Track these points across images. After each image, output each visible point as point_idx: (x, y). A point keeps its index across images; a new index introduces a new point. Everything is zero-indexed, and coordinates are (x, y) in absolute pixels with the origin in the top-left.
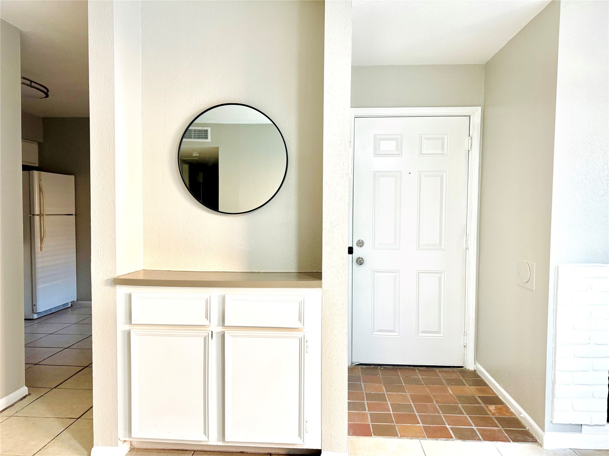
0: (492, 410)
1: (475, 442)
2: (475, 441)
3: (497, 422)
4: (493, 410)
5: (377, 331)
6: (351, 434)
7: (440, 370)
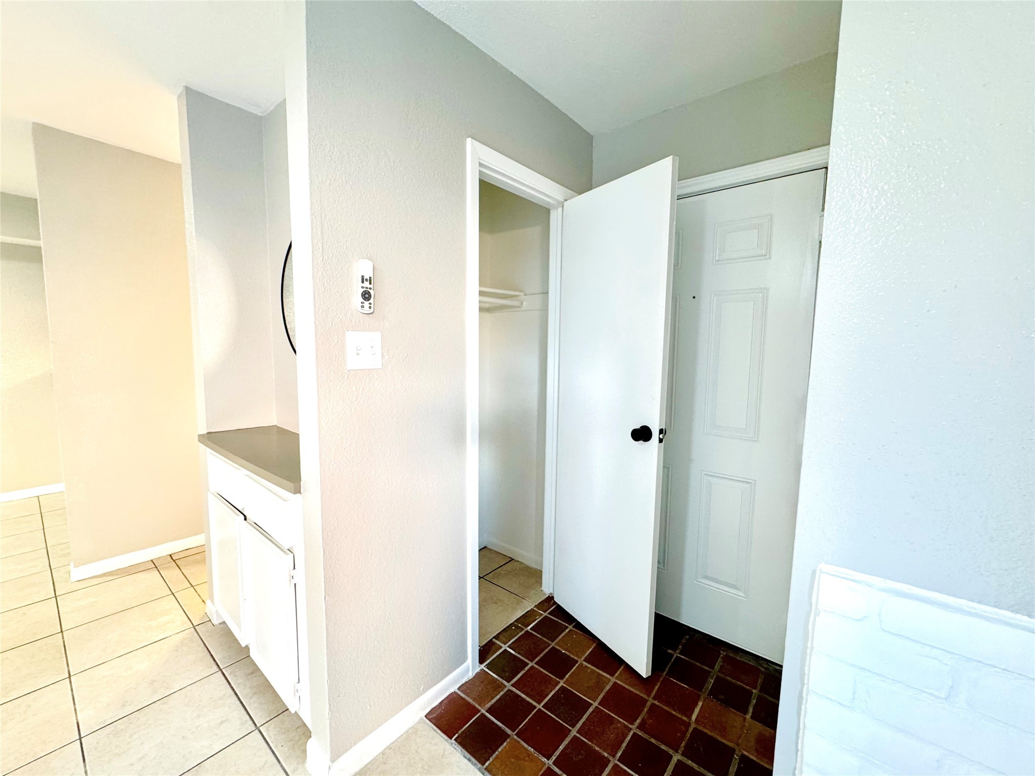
6: (430, 717)
7: (732, 655)
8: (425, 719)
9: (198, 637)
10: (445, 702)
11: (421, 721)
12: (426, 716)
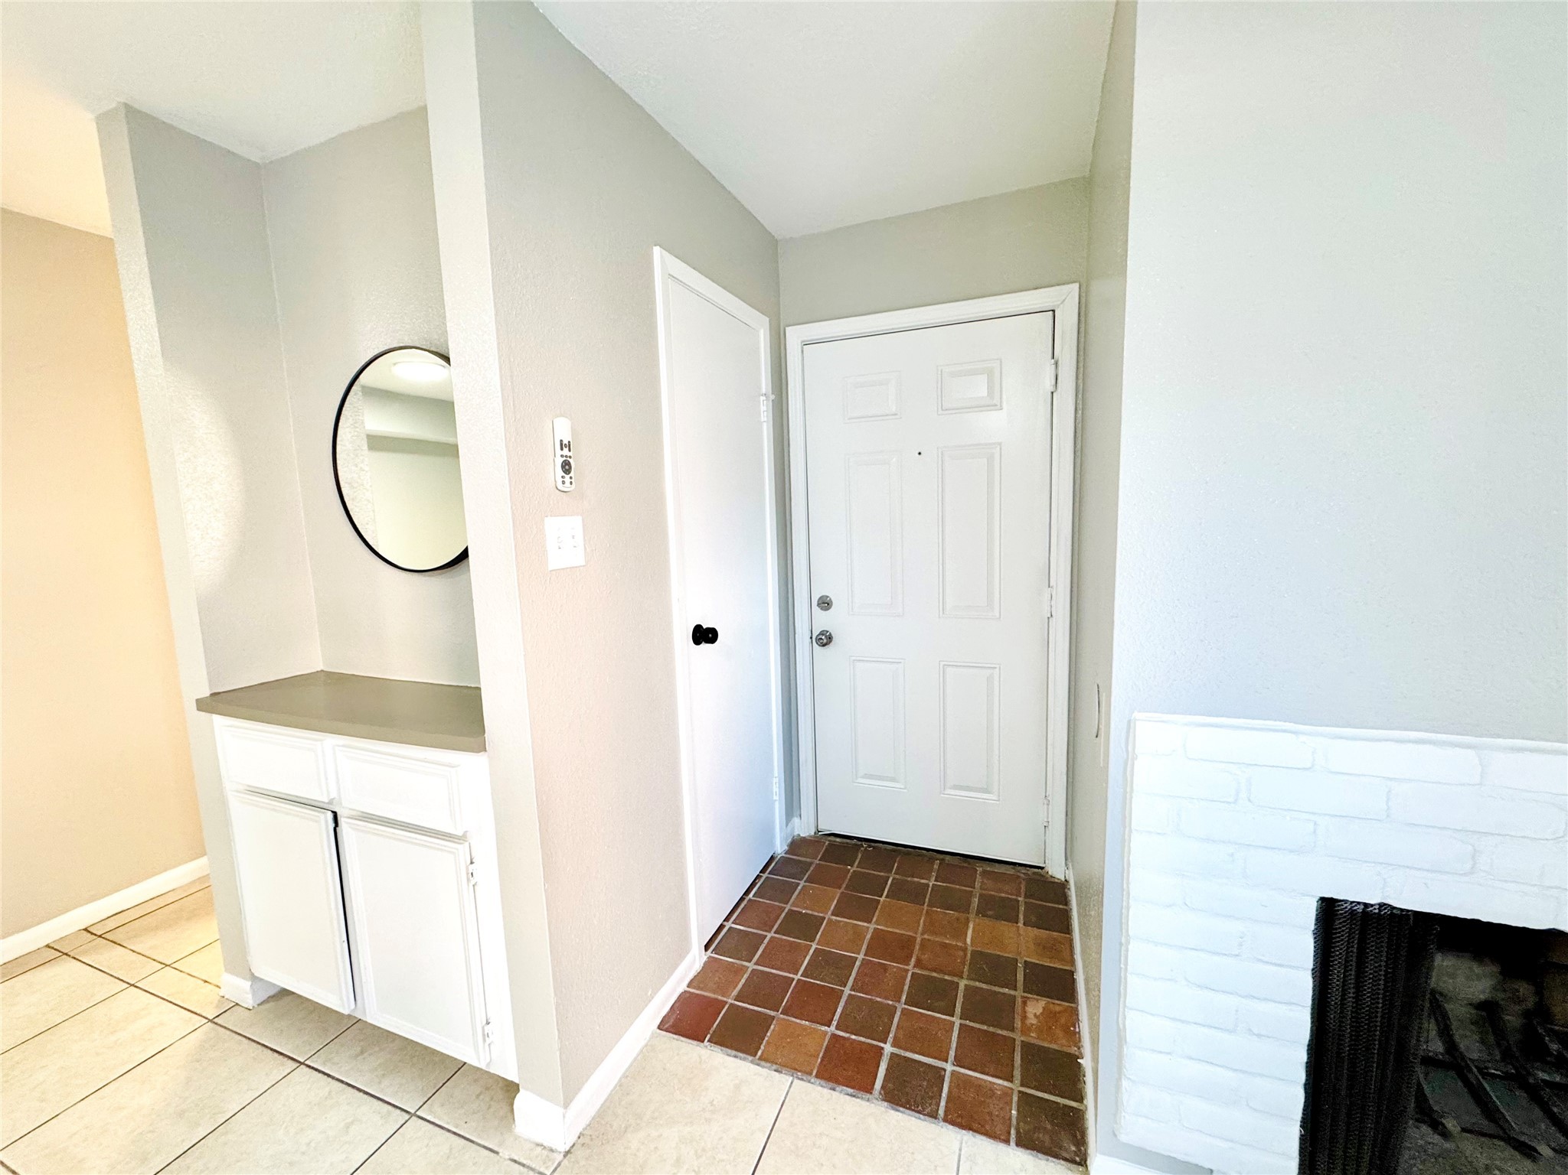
0: (1030, 1015)
1: (920, 1119)
2: (921, 1116)
3: (1019, 1062)
4: (1033, 1017)
5: (863, 777)
6: (666, 1026)
7: (988, 869)
8: (659, 1031)
9: (228, 1032)
10: (677, 1005)
11: (655, 1035)
12: (659, 1028)
